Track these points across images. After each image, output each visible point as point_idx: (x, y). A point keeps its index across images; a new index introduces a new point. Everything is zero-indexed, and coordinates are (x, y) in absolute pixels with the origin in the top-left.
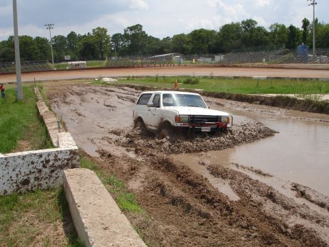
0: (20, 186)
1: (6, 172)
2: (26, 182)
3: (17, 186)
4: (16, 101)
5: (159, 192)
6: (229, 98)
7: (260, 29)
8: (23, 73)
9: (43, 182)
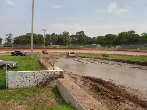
0: (39, 84)
2: (41, 83)
3: (37, 84)
4: (30, 59)
6: (124, 62)
7: (137, 35)
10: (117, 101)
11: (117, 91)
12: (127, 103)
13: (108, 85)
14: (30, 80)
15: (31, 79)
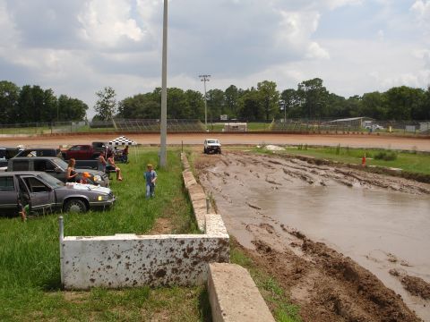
0: (154, 278)
1: (138, 258)
2: (161, 273)
3: (150, 277)
4: (158, 168)
5: (332, 307)
8: (169, 133)
9: (182, 276)
14: (128, 265)
15: (131, 261)
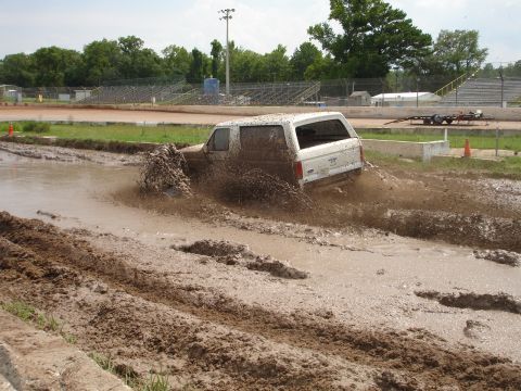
7: (147, 53)
10: (54, 282)
11: (58, 248)
12: (87, 286)
13: (28, 233)
